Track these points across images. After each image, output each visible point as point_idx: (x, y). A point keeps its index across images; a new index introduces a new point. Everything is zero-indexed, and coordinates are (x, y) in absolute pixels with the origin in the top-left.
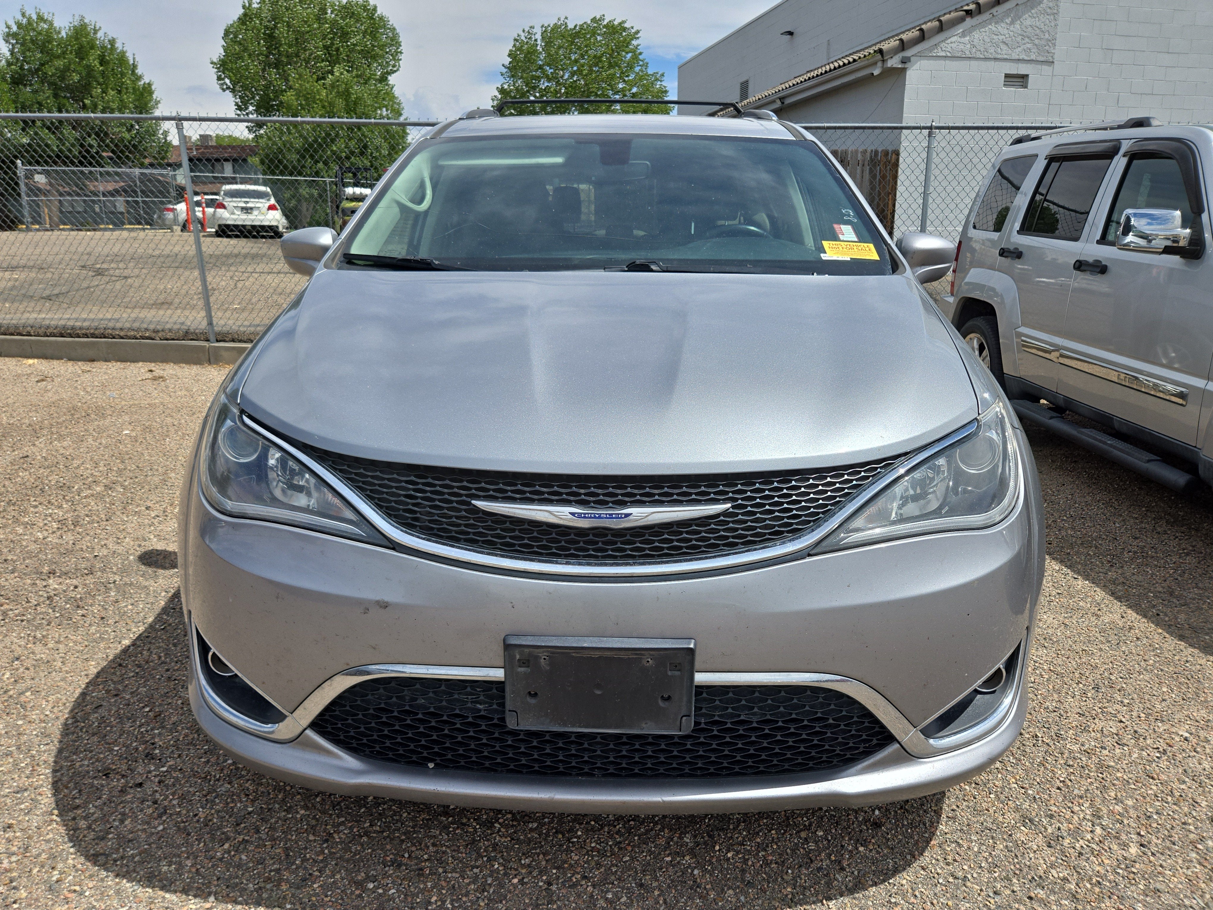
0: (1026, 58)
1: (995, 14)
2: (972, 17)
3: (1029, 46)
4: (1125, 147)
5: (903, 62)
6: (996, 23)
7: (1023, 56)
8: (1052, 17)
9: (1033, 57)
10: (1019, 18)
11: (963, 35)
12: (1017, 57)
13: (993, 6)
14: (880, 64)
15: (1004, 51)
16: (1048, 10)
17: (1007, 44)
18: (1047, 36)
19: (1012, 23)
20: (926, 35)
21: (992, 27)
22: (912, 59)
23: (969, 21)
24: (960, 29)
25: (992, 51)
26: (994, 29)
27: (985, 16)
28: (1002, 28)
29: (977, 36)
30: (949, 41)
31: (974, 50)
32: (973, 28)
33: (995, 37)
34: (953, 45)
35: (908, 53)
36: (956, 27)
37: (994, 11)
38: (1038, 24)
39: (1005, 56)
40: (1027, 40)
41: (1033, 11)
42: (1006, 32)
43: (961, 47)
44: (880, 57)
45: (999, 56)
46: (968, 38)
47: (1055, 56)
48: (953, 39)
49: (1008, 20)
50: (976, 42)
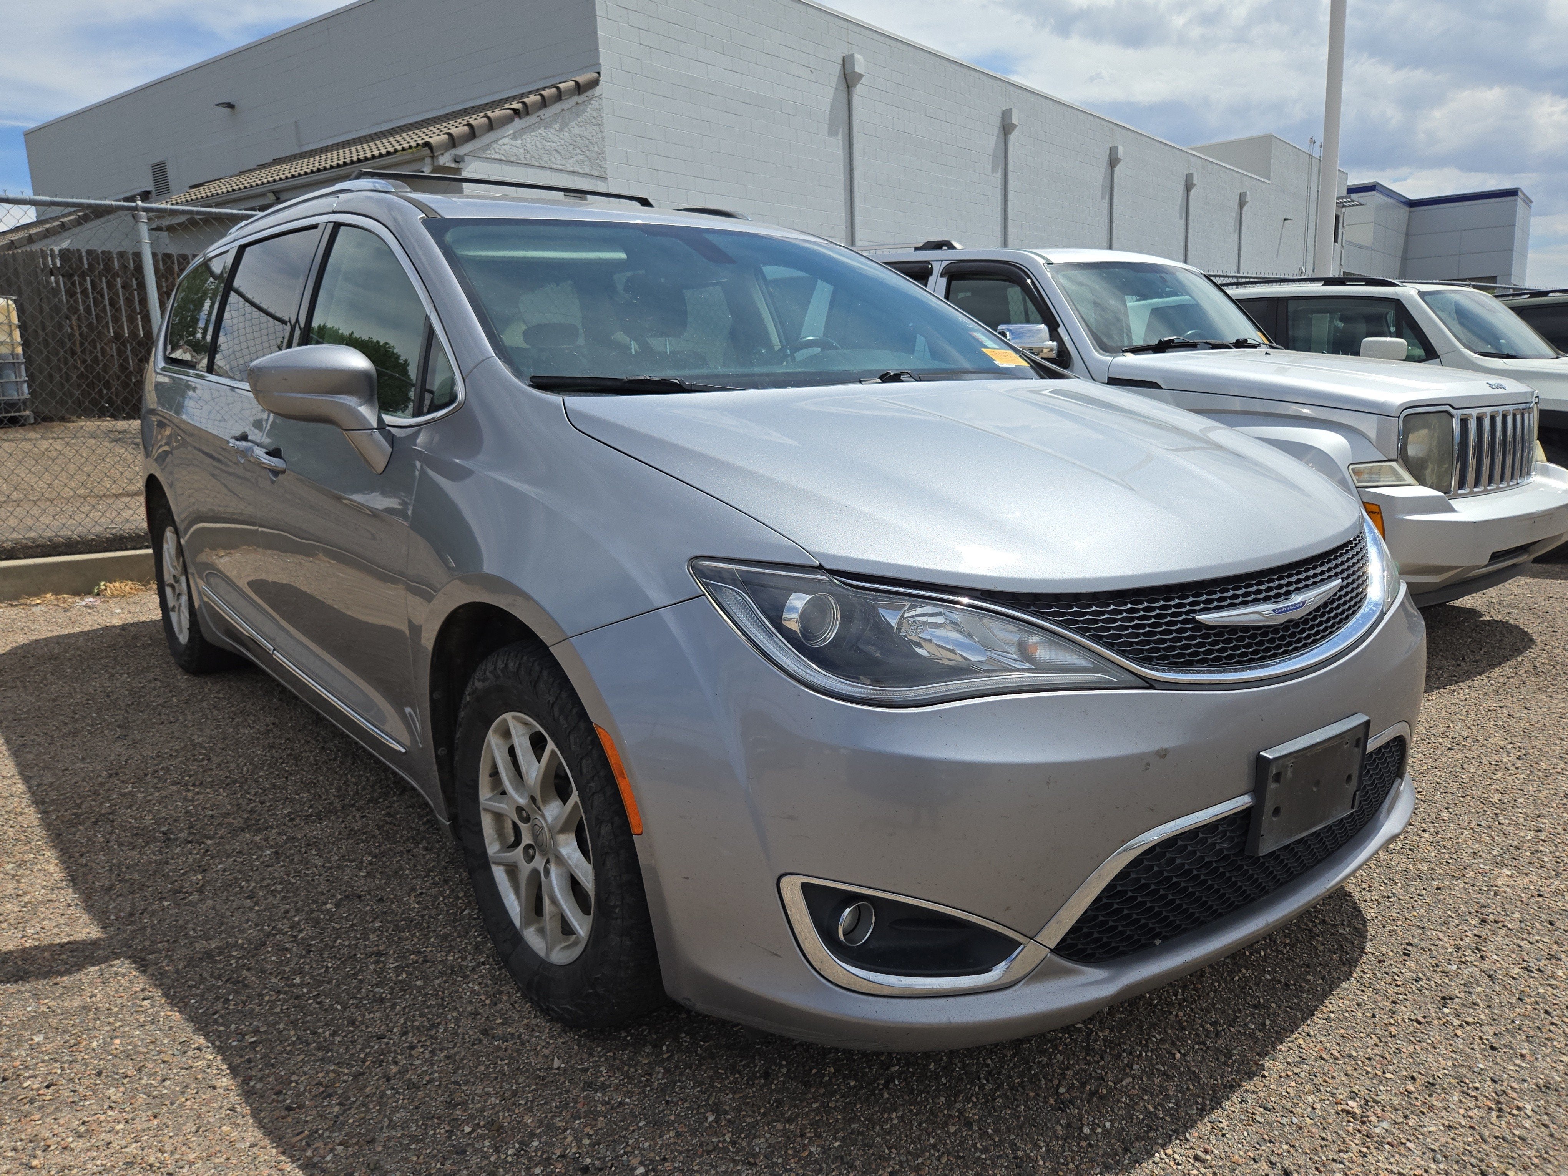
0: (581, 171)
1: (543, 117)
2: (520, 118)
3: (581, 157)
4: (938, 268)
5: (456, 161)
6: (546, 128)
7: (577, 169)
8: (597, 128)
9: (587, 171)
10: (567, 125)
11: (514, 137)
12: (571, 169)
13: (540, 109)
14: (428, 160)
15: (558, 162)
16: (593, 120)
17: (559, 153)
18: (596, 149)
19: (561, 130)
20: (477, 133)
21: (541, 131)
22: (466, 158)
23: (518, 123)
24: (510, 130)
25: (546, 159)
26: (544, 134)
27: (532, 119)
28: (551, 133)
29: (528, 140)
30: (501, 142)
31: (528, 156)
32: (523, 130)
33: (547, 144)
34: (507, 148)
35: (461, 151)
36: (506, 127)
37: (541, 113)
38: (586, 134)
39: (561, 167)
40: (578, 151)
41: (579, 119)
42: (556, 139)
43: (515, 150)
44: (428, 152)
45: (554, 166)
46: (519, 141)
47: (608, 172)
48: (506, 140)
49: (557, 126)
50: (529, 147)
